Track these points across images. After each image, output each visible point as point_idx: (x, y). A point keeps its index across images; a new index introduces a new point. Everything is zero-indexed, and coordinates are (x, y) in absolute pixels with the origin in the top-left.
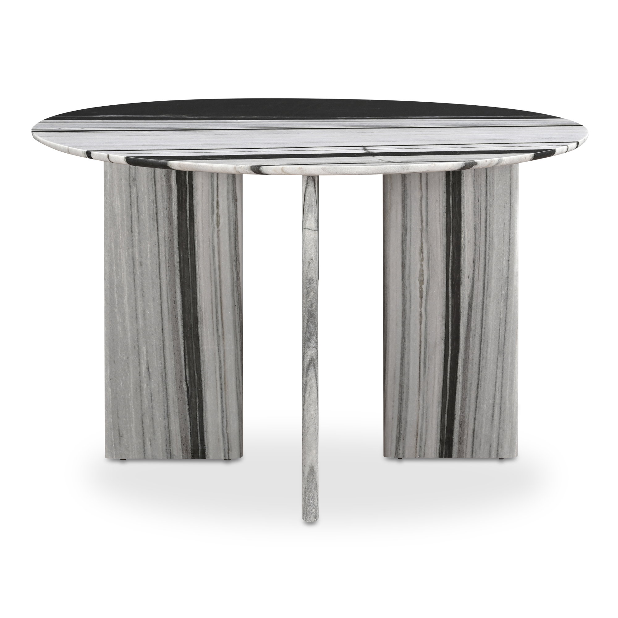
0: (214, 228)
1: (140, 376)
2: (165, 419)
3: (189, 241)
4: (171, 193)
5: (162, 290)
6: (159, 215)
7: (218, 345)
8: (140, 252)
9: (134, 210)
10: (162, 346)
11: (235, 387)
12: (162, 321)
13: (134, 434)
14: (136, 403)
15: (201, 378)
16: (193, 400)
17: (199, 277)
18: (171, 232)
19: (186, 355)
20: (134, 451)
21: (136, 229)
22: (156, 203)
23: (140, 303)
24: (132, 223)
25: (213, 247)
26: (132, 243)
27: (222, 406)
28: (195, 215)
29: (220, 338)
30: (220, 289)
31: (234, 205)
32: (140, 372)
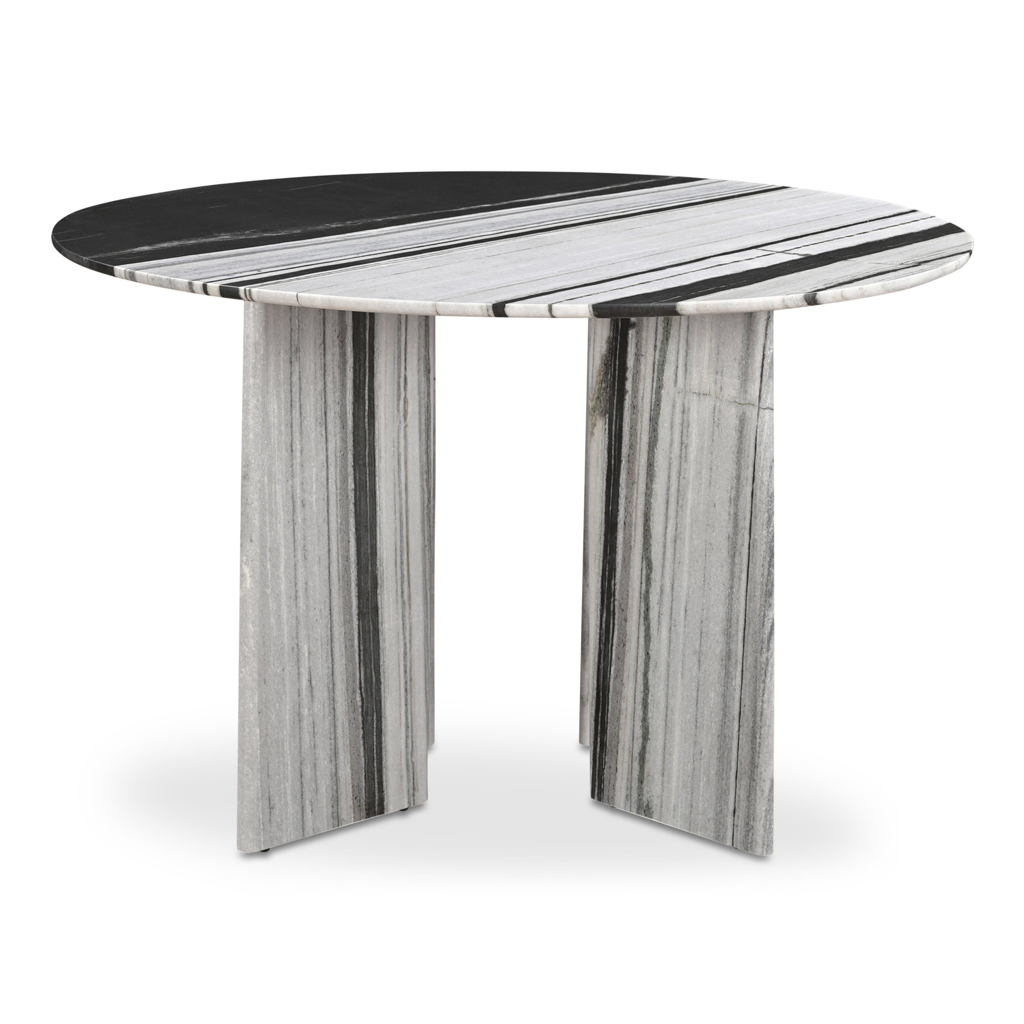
0: (400, 422)
1: (299, 696)
2: (331, 761)
3: (367, 451)
4: (345, 376)
5: (330, 542)
6: (328, 414)
7: (403, 616)
8: (302, 484)
9: (296, 413)
10: (330, 638)
11: (424, 681)
12: (330, 595)
13: (289, 798)
14: (293, 744)
15: (380, 679)
16: (369, 718)
17: (380, 510)
18: (344, 441)
19: (361, 645)
20: (289, 829)
21: (297, 446)
22: (325, 396)
23: (301, 570)
24: (292, 435)
25: (399, 455)
26: (292, 470)
27: (407, 719)
28: (375, 407)
29: (405, 604)
30: (407, 523)
31: (426, 379)
32: (299, 690)
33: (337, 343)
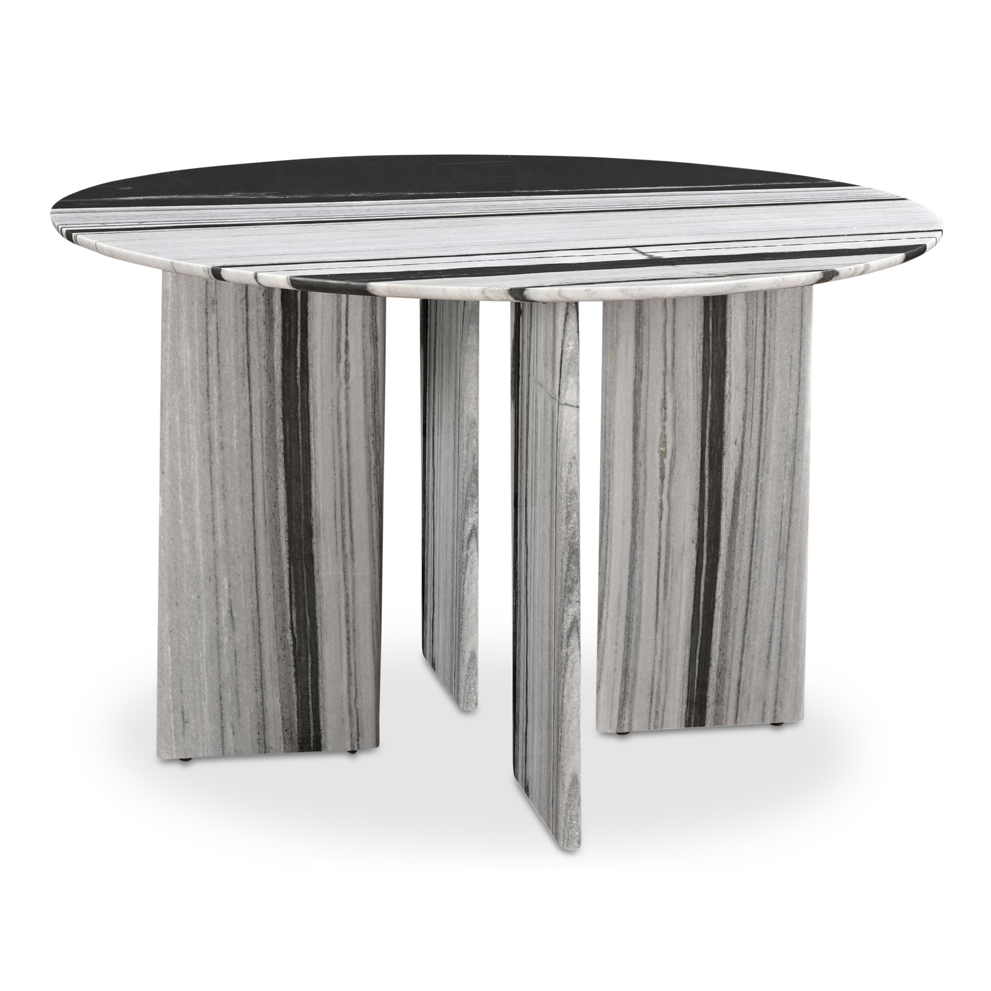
0: (340, 384)
1: (217, 624)
2: (257, 691)
3: (299, 406)
4: (272, 332)
5: (255, 486)
6: (252, 367)
7: (345, 569)
8: (221, 427)
9: (212, 361)
10: (254, 575)
11: (371, 634)
12: (255, 536)
13: (206, 717)
14: (211, 667)
15: (316, 623)
16: (303, 658)
17: (315, 463)
18: (271, 393)
19: (292, 588)
20: (206, 745)
21: (214, 391)
22: (248, 349)
23: (219, 508)
24: (208, 381)
25: (339, 414)
26: (209, 414)
27: (349, 666)
28: (309, 365)
29: (347, 556)
30: (349, 481)
31: (372, 346)
32: (217, 619)
33: (262, 300)
